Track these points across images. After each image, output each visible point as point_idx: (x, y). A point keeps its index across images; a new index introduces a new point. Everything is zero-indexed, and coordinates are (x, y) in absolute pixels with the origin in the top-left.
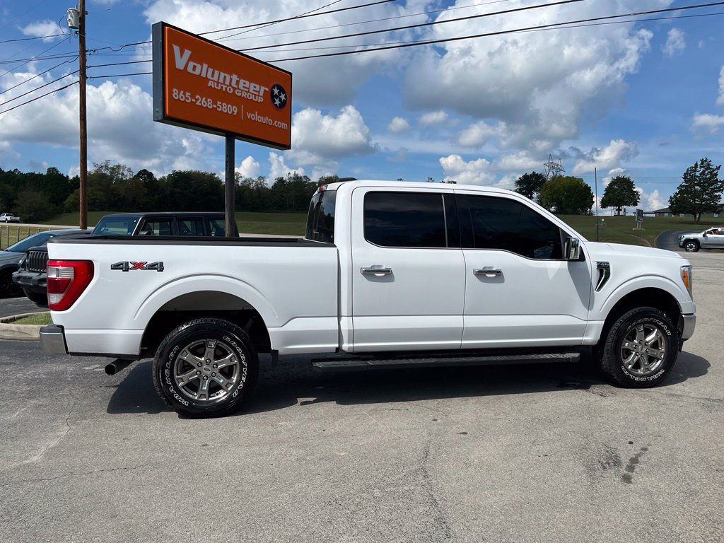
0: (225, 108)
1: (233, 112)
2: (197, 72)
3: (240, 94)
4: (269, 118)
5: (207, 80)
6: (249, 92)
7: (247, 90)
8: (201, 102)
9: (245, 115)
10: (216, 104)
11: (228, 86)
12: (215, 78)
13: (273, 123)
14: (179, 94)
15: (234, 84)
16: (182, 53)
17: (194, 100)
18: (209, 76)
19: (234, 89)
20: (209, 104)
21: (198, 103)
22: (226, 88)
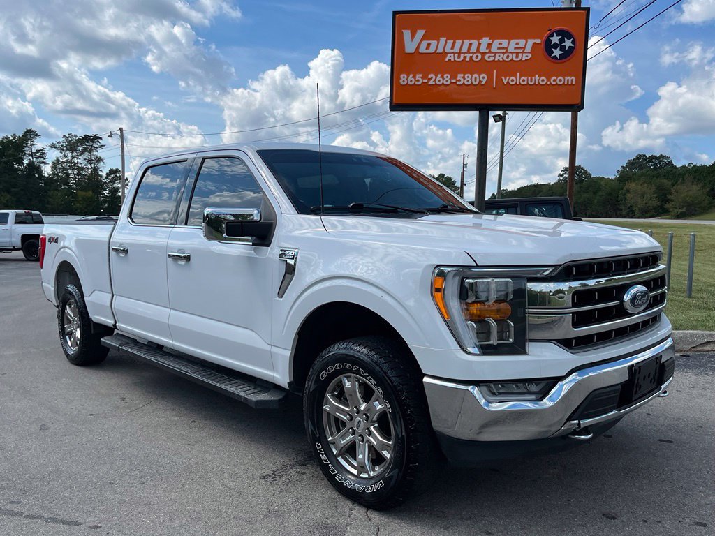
0: (469, 79)
1: (480, 81)
2: (432, 50)
3: (492, 59)
4: (540, 76)
5: (444, 53)
6: (507, 52)
7: (504, 51)
8: (435, 81)
9: (499, 80)
10: (455, 78)
11: (474, 53)
12: (456, 50)
13: (548, 80)
14: (407, 79)
15: (483, 49)
16: (413, 36)
17: (425, 81)
18: (448, 50)
19: (483, 54)
20: (447, 79)
21: (431, 83)
22: (471, 57)
